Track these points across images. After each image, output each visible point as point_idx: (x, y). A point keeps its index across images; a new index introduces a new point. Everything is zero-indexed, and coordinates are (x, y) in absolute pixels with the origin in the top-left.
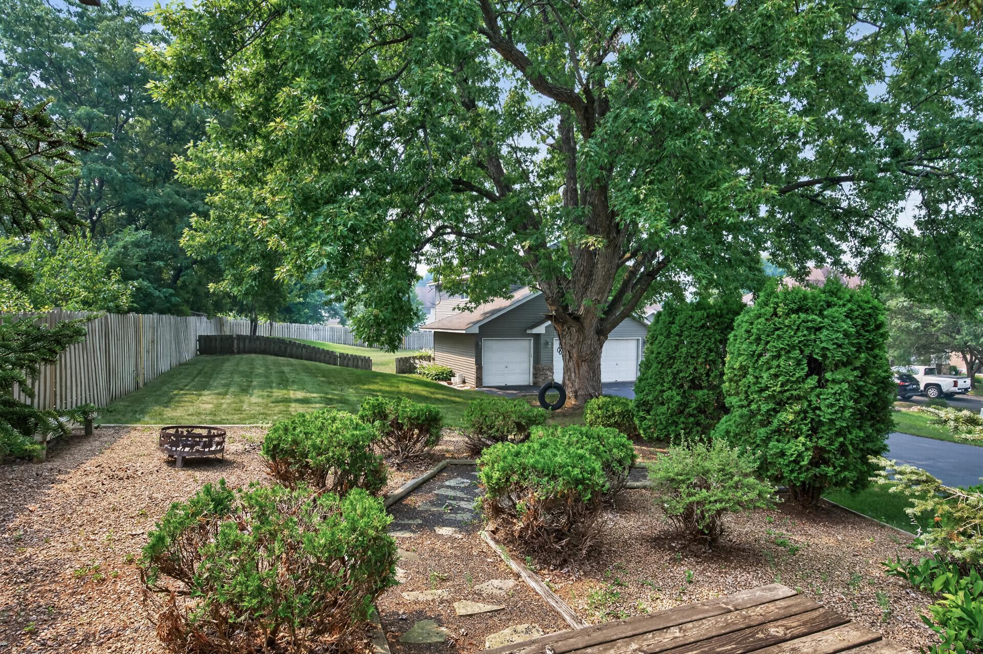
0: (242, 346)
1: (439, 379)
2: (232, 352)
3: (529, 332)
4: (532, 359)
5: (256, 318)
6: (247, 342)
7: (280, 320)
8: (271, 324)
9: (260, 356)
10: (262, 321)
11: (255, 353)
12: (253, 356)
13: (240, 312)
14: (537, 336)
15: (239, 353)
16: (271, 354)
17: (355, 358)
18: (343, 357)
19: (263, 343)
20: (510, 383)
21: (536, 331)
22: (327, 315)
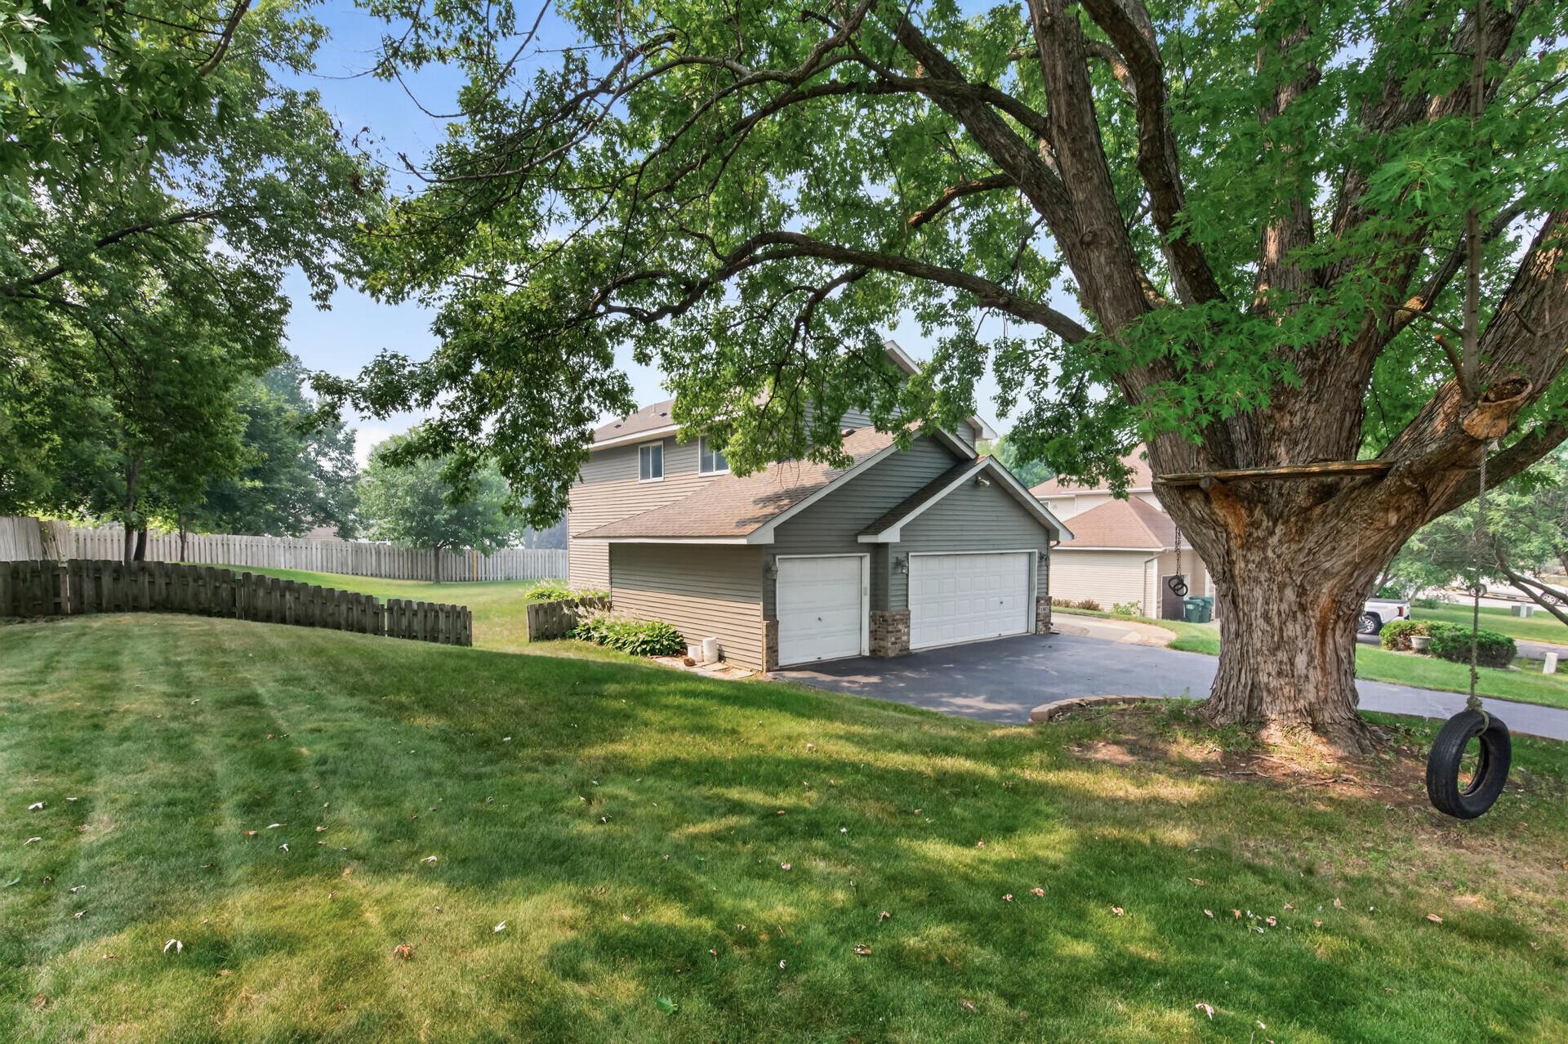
0: (88, 588)
1: (653, 652)
2: (56, 611)
3: (863, 539)
4: (866, 600)
5: (143, 522)
6: (107, 580)
7: (205, 527)
8: (183, 538)
9: (152, 620)
10: (158, 528)
11: (136, 608)
12: (127, 619)
13: (99, 508)
14: (878, 550)
15: (78, 611)
16: (188, 611)
17: (431, 611)
18: (397, 608)
19: (161, 582)
20: (828, 655)
21: (883, 538)
22: (309, 518)
